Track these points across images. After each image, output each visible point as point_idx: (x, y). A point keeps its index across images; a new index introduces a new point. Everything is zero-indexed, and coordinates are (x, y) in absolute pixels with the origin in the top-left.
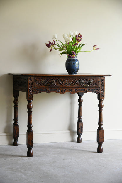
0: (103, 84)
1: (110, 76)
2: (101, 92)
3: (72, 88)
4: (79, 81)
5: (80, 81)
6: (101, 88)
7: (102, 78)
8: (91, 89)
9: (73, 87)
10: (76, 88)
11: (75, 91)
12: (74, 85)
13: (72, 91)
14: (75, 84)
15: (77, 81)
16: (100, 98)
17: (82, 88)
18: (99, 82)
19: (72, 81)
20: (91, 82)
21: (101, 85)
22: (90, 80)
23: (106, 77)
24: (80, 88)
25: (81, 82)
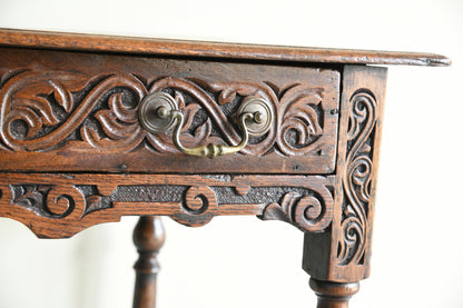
0: (366, 141)
1: (433, 61)
2: (345, 216)
3: (47, 179)
4: (135, 100)
5: (145, 107)
6: (343, 172)
7: (360, 80)
8: (245, 190)
9: (65, 160)
10: (91, 180)
11: (81, 206)
12: (75, 148)
13: (45, 208)
14: (79, 137)
15: (106, 105)
16: (333, 277)
17: (159, 179)
18: (330, 120)
19: (53, 98)
20: (255, 119)
21: (351, 144)
22: (241, 98)
23: (395, 72)
24: (137, 179)
25: (155, 113)
